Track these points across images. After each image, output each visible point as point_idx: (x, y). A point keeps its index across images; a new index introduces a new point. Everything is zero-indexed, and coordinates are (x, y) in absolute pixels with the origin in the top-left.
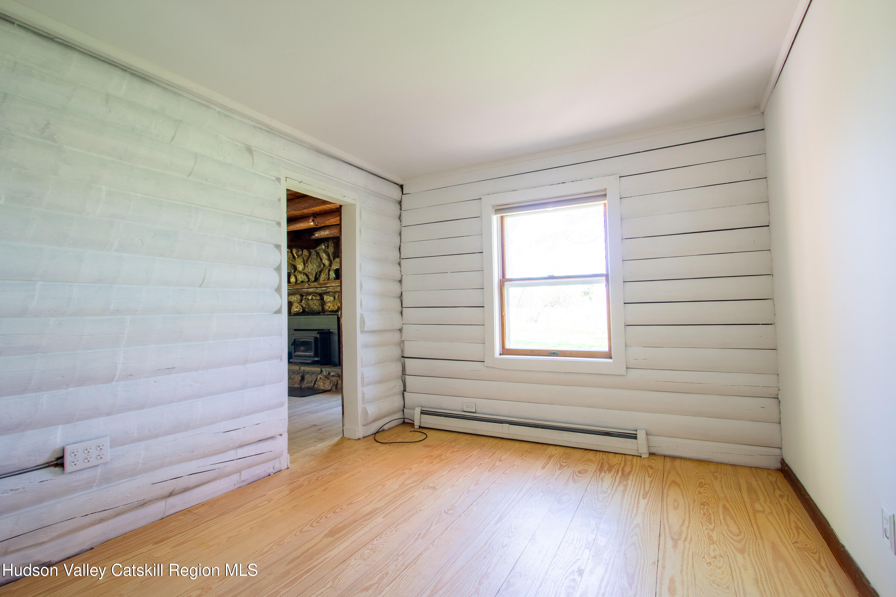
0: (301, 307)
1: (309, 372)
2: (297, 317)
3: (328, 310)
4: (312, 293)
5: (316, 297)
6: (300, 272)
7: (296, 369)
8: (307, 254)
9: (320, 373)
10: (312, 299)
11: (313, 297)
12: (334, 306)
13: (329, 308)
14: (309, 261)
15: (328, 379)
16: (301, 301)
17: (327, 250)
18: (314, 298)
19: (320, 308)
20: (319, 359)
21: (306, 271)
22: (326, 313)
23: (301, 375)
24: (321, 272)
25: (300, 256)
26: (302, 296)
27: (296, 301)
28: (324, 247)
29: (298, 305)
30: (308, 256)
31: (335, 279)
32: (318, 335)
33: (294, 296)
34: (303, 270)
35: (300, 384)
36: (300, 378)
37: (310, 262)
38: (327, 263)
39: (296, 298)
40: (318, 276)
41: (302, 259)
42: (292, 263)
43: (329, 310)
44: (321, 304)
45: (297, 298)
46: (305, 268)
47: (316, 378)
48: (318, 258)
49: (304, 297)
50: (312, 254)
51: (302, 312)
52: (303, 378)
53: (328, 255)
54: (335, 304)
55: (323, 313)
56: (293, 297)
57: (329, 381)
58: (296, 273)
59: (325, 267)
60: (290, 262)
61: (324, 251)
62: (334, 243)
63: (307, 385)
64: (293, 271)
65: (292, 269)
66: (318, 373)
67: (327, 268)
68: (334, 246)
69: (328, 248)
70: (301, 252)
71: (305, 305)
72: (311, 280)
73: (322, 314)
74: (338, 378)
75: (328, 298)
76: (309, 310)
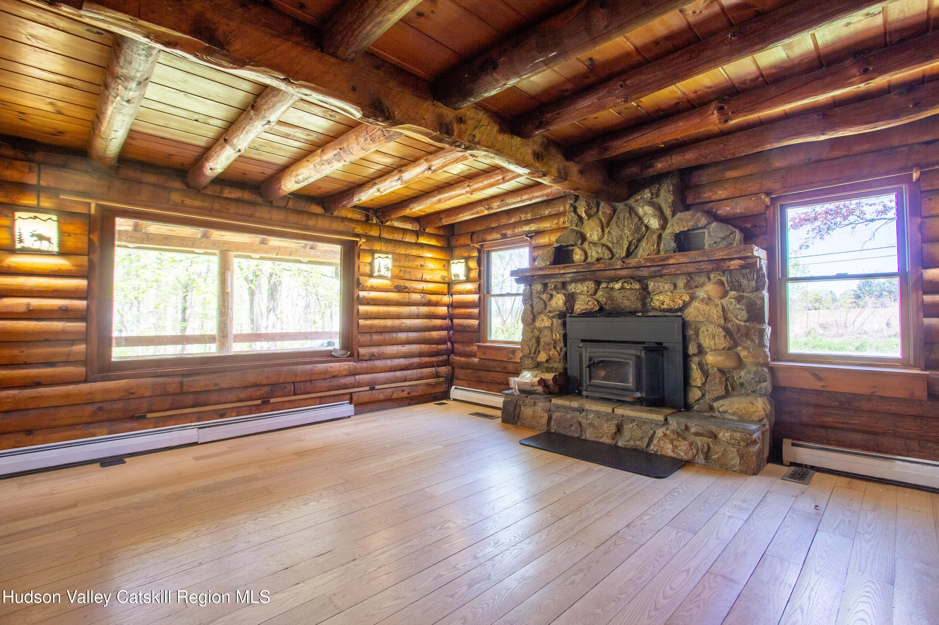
0: (596, 303)
1: (635, 419)
2: (589, 318)
3: (659, 307)
4: (621, 279)
5: (631, 284)
6: (595, 244)
7: (604, 410)
8: (609, 212)
9: (664, 424)
10: (622, 288)
11: (625, 284)
12: (674, 301)
13: (663, 304)
14: (613, 223)
15: (685, 439)
16: (595, 293)
17: (655, 200)
18: (627, 286)
19: (639, 305)
20: (644, 395)
21: (605, 240)
22: (650, 314)
23: (615, 422)
24: (639, 240)
25: (592, 216)
26: (598, 283)
27: (585, 293)
28: (649, 195)
29: (590, 299)
30: (611, 214)
31: (674, 252)
32: (643, 353)
33: (581, 284)
34: (600, 240)
35: (613, 439)
36: (613, 429)
37: (615, 224)
38: (654, 223)
39: (586, 288)
40: (633, 247)
41: (598, 222)
42: (576, 228)
43: (662, 307)
44: (642, 296)
45: (588, 287)
46: (603, 237)
47: (652, 432)
48: (633, 215)
49: (603, 285)
50: (618, 210)
51: (596, 311)
52: (619, 429)
53: (659, 209)
54: (678, 297)
55: (642, 312)
56: (579, 285)
57: (686, 442)
58: (586, 246)
59: (649, 231)
60: (572, 227)
61: (650, 202)
62: (673, 185)
63: (632, 443)
64: (580, 241)
65: (579, 239)
66: (657, 425)
67: (654, 232)
68: (673, 191)
69: (658, 195)
70: (595, 210)
71: (604, 299)
72: (617, 256)
73: (640, 314)
74: (710, 440)
75: (659, 286)
76: (613, 307)
